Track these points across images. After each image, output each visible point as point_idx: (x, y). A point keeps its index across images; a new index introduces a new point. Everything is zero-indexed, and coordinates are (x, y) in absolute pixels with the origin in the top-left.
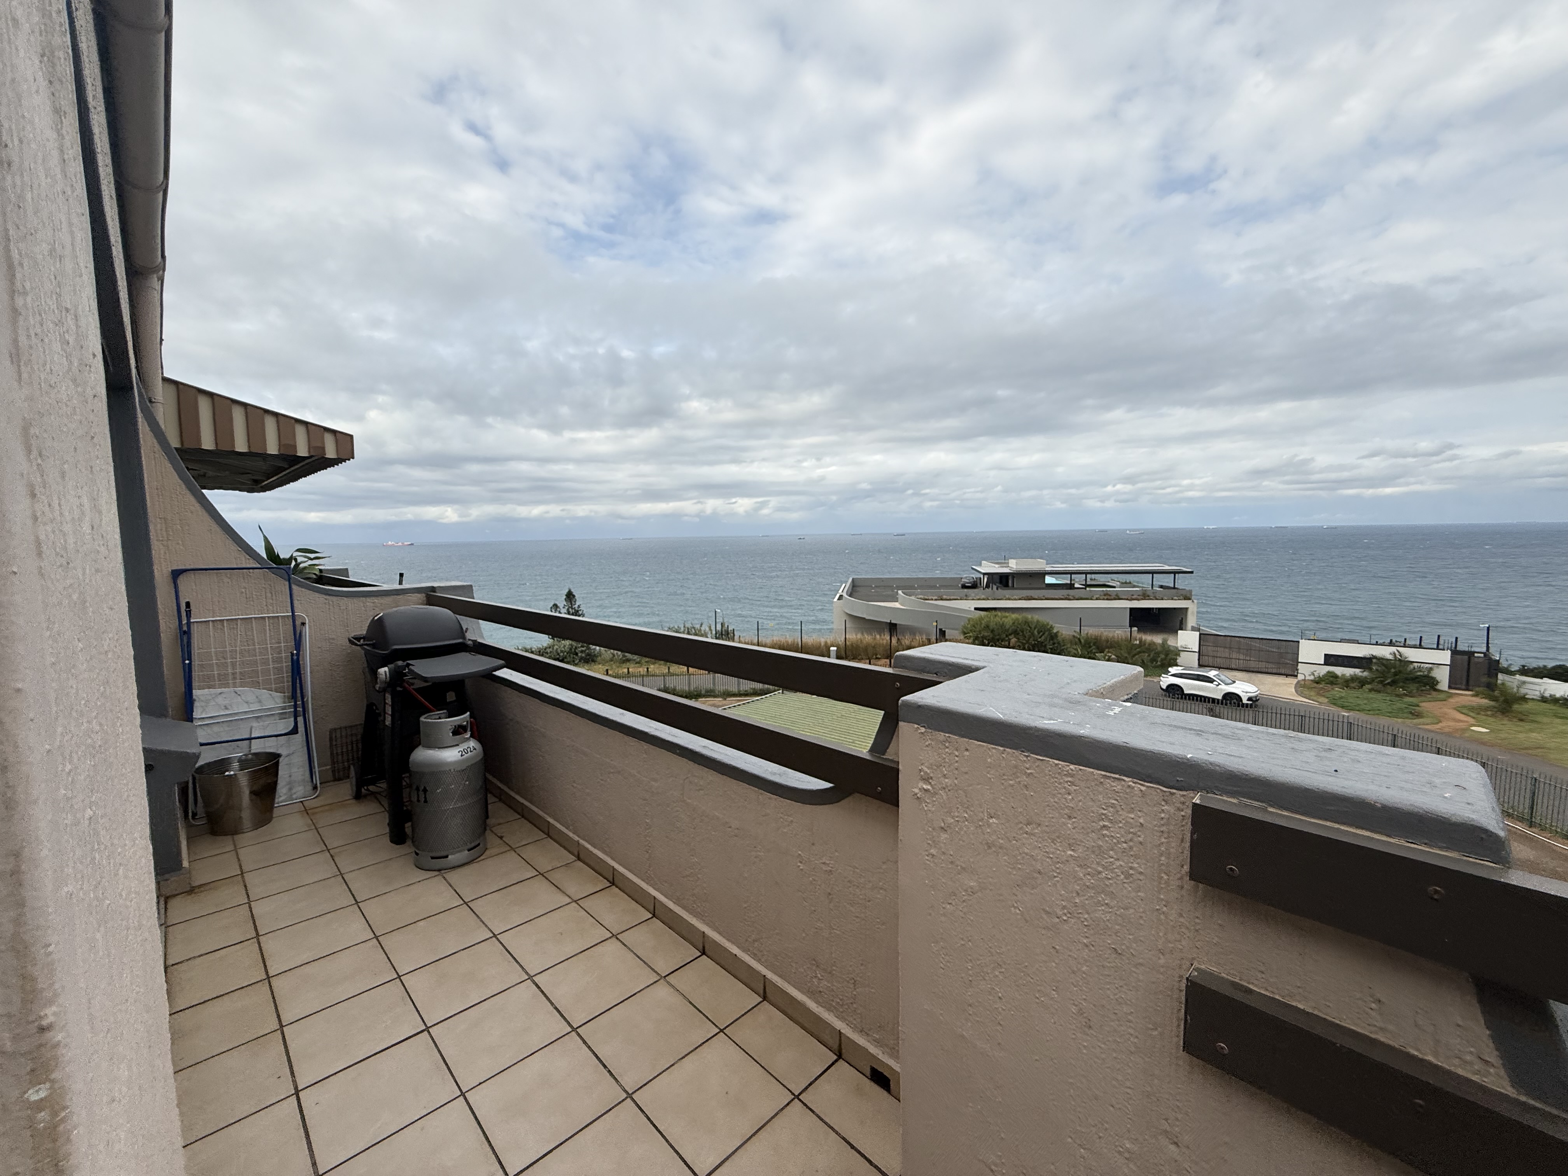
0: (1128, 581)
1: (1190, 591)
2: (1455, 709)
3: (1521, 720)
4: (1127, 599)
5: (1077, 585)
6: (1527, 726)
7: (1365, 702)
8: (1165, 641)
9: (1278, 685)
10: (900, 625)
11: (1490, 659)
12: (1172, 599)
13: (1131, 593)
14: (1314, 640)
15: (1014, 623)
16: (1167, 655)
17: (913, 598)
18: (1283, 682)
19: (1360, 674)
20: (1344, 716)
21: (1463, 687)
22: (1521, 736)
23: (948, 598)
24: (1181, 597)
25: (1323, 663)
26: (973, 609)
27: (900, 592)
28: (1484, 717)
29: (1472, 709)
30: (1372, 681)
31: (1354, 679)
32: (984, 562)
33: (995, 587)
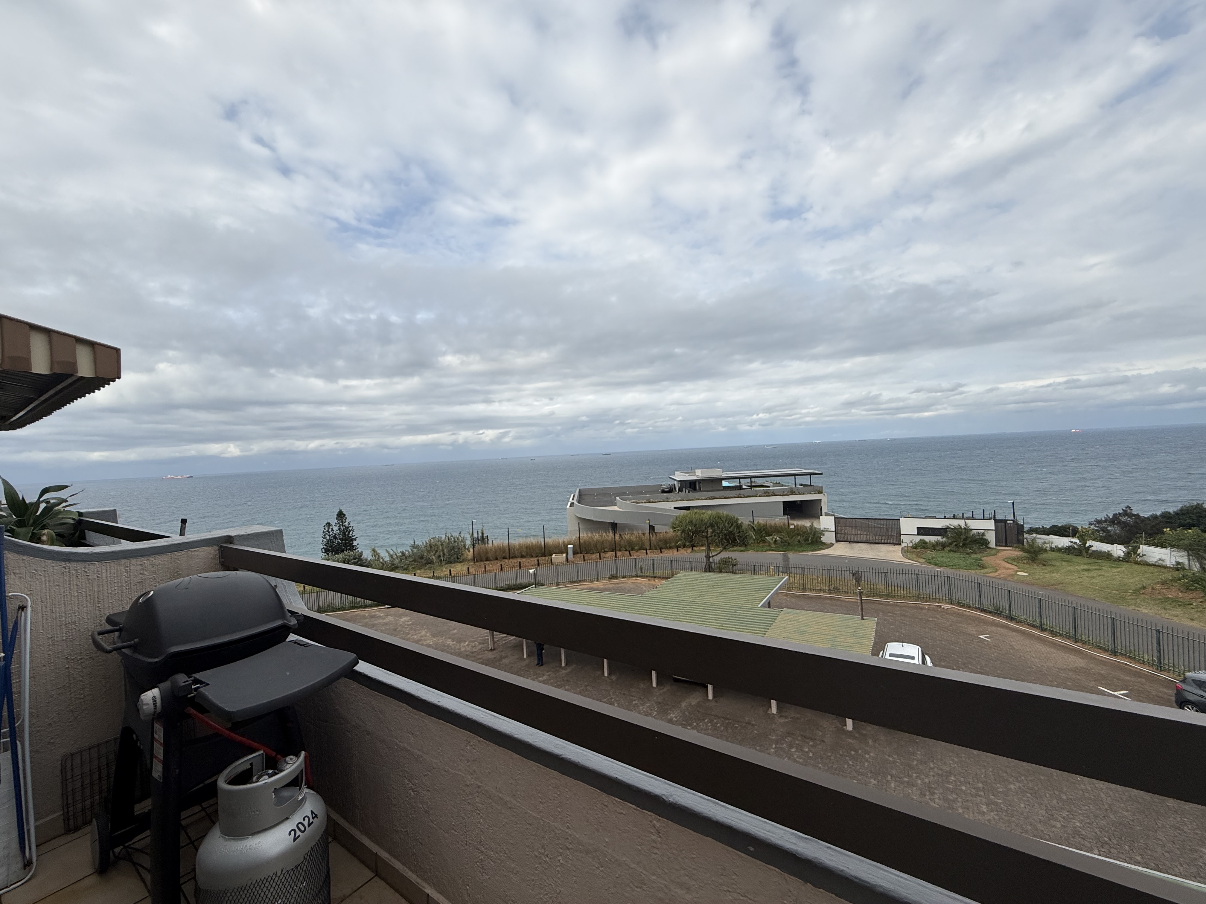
0: (778, 482)
1: (822, 487)
2: (1003, 560)
3: (1044, 565)
4: (781, 495)
5: (744, 487)
6: (1049, 569)
7: (949, 560)
8: (812, 526)
9: (891, 551)
10: (619, 523)
11: (1018, 524)
12: (810, 493)
13: (782, 491)
14: (909, 518)
15: (710, 518)
16: (814, 535)
17: (628, 502)
18: (893, 549)
19: (941, 540)
20: (937, 571)
21: (1004, 544)
22: (1047, 576)
23: (654, 501)
24: (816, 492)
25: (916, 534)
26: (673, 509)
27: (618, 498)
28: (1022, 565)
29: (1013, 559)
30: (951, 544)
31: (937, 543)
32: (676, 472)
33: (687, 491)
